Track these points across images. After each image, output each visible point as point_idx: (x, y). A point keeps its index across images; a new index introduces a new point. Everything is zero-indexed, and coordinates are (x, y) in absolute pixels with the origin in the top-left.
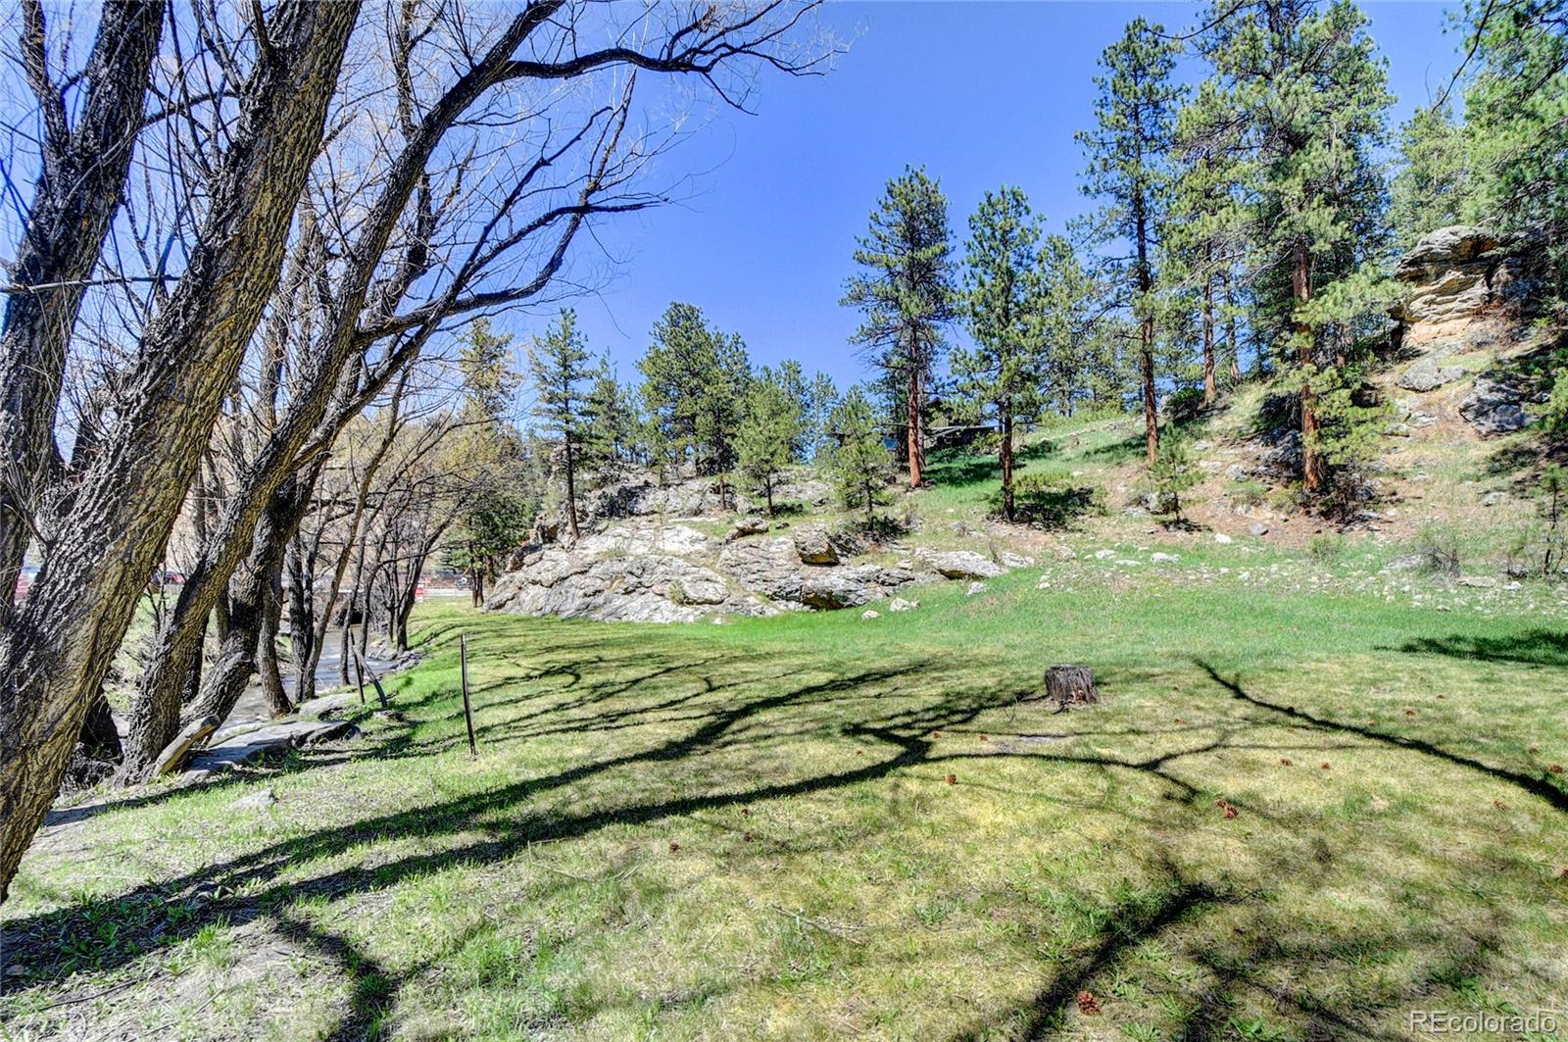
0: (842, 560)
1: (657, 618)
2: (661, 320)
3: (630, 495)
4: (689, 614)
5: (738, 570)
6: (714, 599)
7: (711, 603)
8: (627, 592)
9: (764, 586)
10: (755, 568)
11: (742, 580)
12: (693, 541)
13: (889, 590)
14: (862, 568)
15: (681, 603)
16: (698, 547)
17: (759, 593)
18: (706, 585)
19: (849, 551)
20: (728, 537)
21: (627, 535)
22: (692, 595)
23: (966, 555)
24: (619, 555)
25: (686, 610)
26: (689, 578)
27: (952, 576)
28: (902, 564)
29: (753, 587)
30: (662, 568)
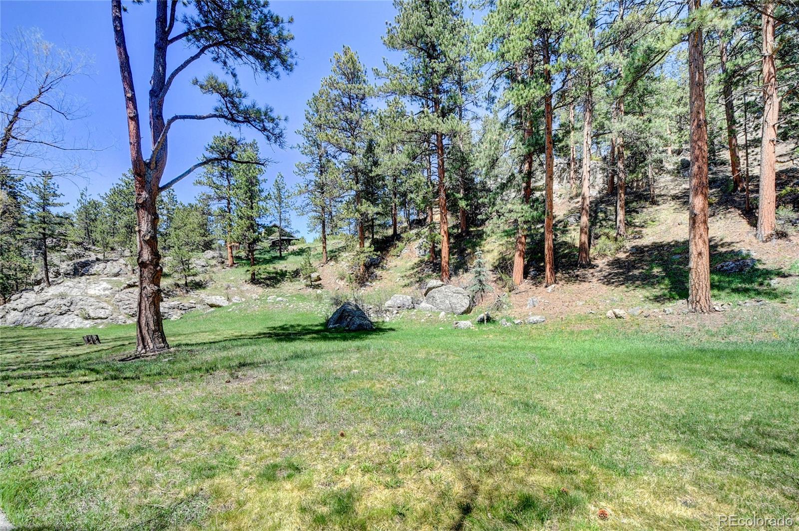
0: (165, 299)
1: (72, 326)
2: (127, 173)
3: (86, 264)
4: (88, 324)
5: (120, 304)
6: (103, 317)
7: (101, 318)
8: (61, 314)
9: (129, 310)
10: (127, 302)
11: (121, 308)
12: (105, 290)
13: (183, 312)
14: (173, 303)
15: (86, 319)
16: (107, 292)
17: (126, 314)
18: (101, 310)
19: (170, 295)
20: (122, 288)
21: (72, 285)
22: (92, 315)
23: (218, 297)
24: (62, 296)
25: (86, 322)
26: (93, 307)
27: (212, 306)
28: (191, 301)
29: (125, 311)
30: (81, 302)
